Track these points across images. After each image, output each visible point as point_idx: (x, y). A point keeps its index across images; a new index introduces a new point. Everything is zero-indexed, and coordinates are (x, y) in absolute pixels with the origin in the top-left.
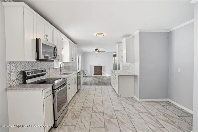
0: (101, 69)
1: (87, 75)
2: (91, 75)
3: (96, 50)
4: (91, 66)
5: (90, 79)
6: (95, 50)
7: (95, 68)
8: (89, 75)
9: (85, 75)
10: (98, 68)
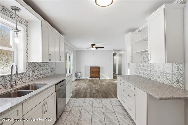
0: (99, 71)
1: (81, 78)
2: (86, 78)
3: (93, 45)
4: (86, 67)
5: (84, 83)
6: (91, 46)
7: (90, 70)
8: (84, 78)
9: (79, 78)
10: (94, 69)
